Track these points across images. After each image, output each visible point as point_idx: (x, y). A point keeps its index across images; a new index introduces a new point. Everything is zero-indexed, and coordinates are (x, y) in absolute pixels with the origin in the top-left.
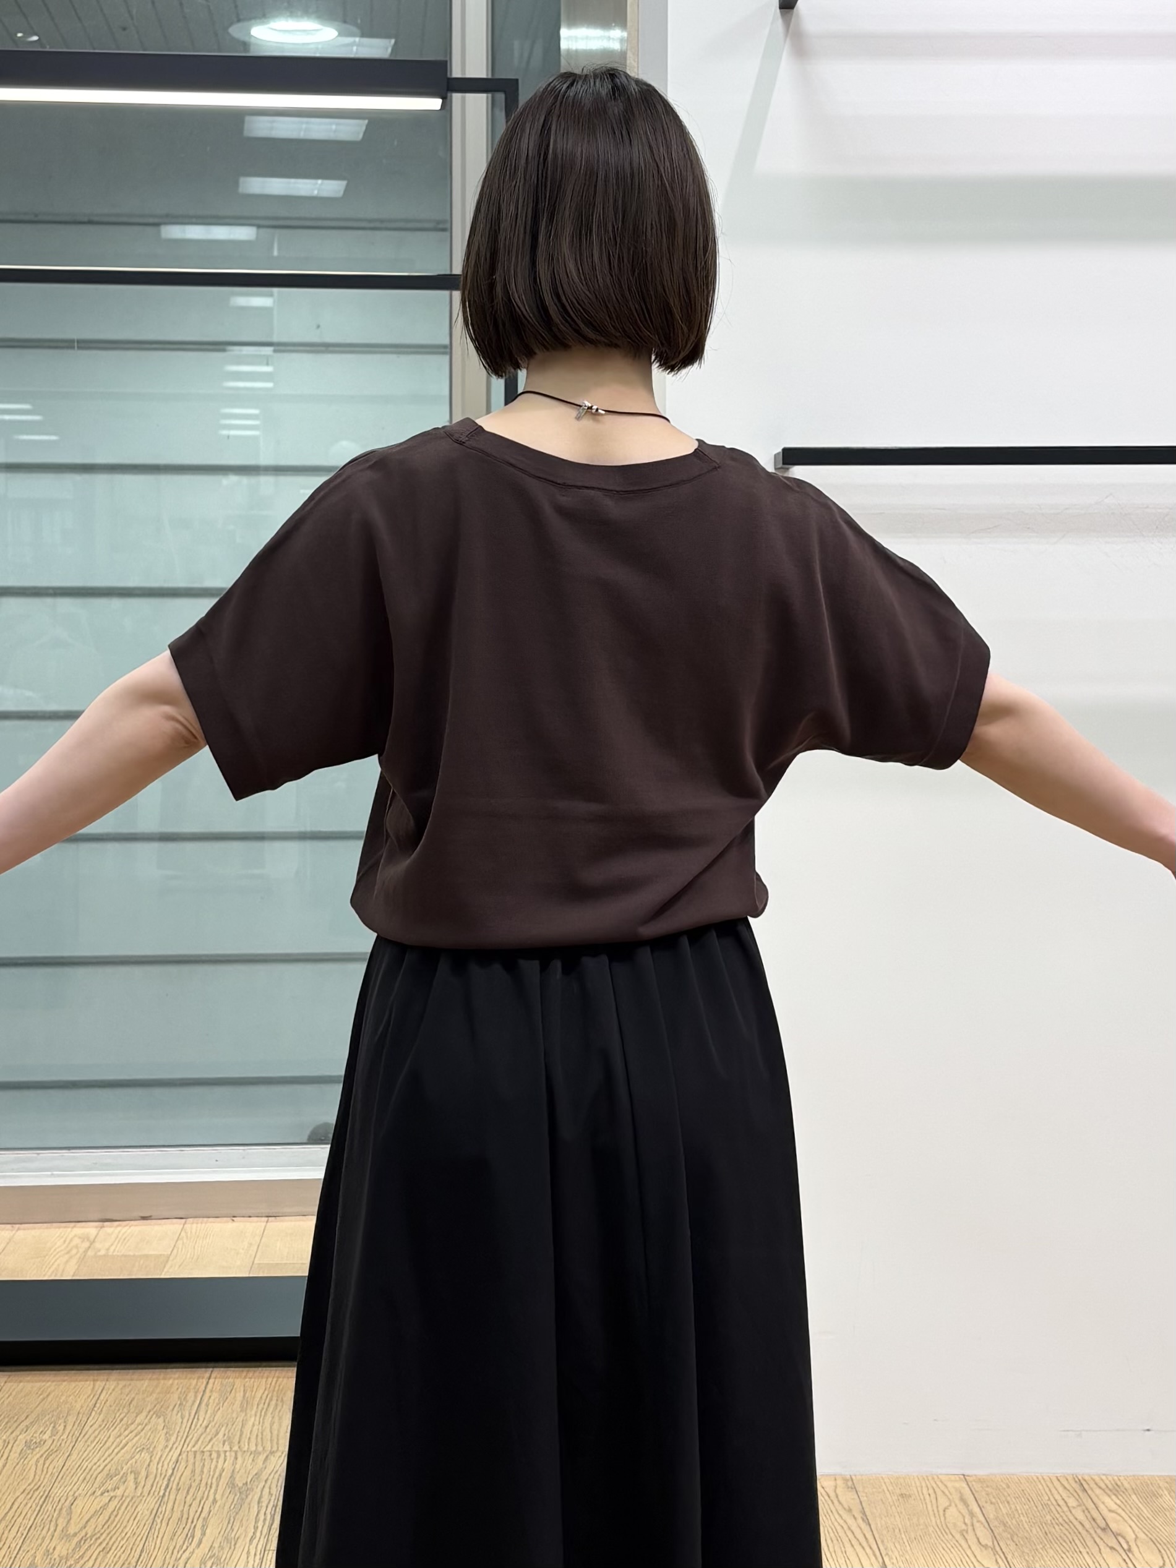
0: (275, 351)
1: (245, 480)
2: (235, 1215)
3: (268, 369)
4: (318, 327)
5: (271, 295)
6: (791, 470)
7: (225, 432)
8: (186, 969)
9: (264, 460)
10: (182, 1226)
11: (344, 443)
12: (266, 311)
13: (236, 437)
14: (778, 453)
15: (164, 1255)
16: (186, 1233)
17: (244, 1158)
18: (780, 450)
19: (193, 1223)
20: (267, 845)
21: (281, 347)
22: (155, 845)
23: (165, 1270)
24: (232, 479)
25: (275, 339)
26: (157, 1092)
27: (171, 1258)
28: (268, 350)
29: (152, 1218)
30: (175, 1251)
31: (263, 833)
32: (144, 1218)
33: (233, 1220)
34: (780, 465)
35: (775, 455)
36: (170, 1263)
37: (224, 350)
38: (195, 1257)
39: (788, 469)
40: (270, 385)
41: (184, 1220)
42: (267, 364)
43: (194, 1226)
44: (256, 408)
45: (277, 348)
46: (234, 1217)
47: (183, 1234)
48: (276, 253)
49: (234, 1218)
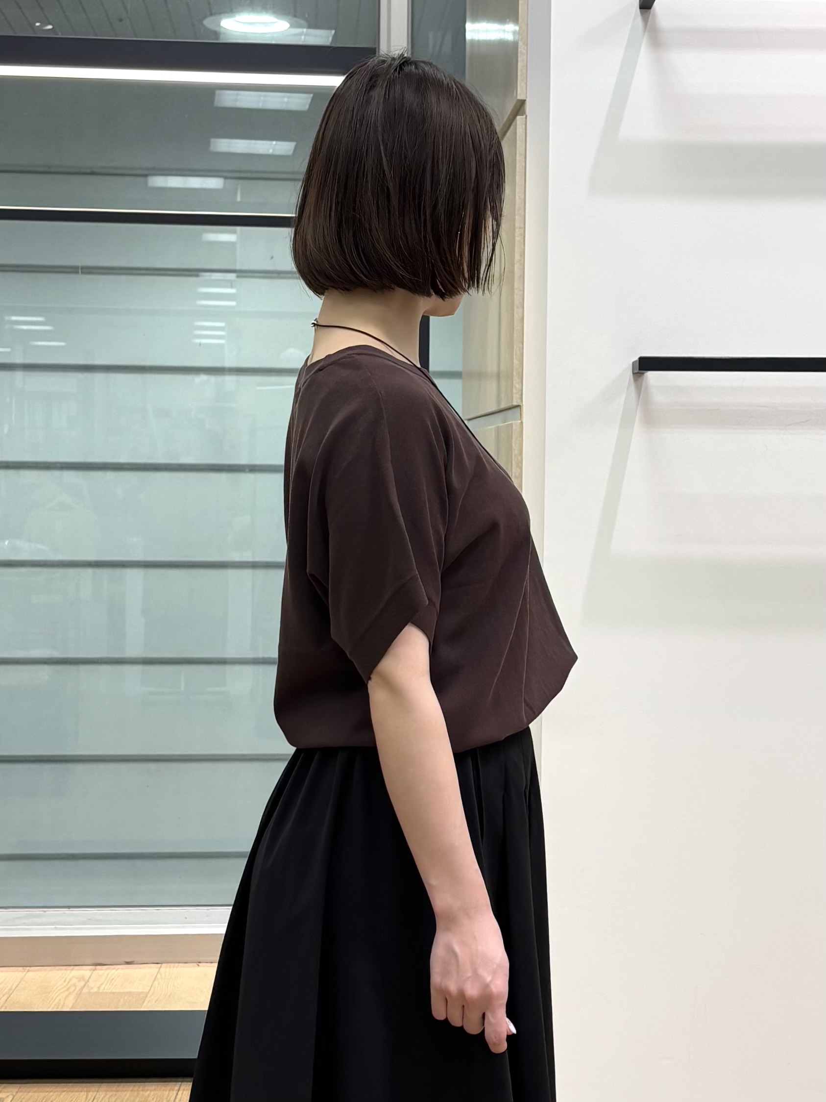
0: (238, 277)
1: (212, 379)
2: (201, 961)
3: (232, 291)
4: (272, 258)
5: (235, 232)
6: (645, 374)
7: (198, 341)
8: (162, 766)
9: (228, 363)
10: (158, 969)
11: (292, 350)
12: (232, 244)
13: (207, 345)
14: (636, 361)
15: (143, 992)
16: (161, 975)
17: (207, 916)
18: (636, 358)
19: (166, 967)
20: (228, 668)
21: (242, 273)
22: (139, 668)
23: (145, 1004)
24: (203, 378)
25: (238, 267)
26: (140, 863)
27: (149, 995)
28: (232, 276)
29: (135, 962)
30: (152, 989)
31: (225, 659)
32: (128, 963)
33: (198, 965)
34: (637, 371)
35: (633, 363)
36: (147, 1000)
37: (197, 276)
38: (168, 994)
39: (643, 374)
40: (233, 303)
41: (159, 965)
42: (232, 287)
43: (168, 969)
44: (222, 321)
45: (239, 274)
46: (200, 962)
47: (159, 976)
48: (239, 199)
49: (199, 964)
